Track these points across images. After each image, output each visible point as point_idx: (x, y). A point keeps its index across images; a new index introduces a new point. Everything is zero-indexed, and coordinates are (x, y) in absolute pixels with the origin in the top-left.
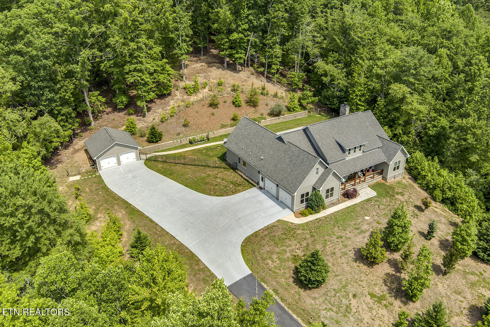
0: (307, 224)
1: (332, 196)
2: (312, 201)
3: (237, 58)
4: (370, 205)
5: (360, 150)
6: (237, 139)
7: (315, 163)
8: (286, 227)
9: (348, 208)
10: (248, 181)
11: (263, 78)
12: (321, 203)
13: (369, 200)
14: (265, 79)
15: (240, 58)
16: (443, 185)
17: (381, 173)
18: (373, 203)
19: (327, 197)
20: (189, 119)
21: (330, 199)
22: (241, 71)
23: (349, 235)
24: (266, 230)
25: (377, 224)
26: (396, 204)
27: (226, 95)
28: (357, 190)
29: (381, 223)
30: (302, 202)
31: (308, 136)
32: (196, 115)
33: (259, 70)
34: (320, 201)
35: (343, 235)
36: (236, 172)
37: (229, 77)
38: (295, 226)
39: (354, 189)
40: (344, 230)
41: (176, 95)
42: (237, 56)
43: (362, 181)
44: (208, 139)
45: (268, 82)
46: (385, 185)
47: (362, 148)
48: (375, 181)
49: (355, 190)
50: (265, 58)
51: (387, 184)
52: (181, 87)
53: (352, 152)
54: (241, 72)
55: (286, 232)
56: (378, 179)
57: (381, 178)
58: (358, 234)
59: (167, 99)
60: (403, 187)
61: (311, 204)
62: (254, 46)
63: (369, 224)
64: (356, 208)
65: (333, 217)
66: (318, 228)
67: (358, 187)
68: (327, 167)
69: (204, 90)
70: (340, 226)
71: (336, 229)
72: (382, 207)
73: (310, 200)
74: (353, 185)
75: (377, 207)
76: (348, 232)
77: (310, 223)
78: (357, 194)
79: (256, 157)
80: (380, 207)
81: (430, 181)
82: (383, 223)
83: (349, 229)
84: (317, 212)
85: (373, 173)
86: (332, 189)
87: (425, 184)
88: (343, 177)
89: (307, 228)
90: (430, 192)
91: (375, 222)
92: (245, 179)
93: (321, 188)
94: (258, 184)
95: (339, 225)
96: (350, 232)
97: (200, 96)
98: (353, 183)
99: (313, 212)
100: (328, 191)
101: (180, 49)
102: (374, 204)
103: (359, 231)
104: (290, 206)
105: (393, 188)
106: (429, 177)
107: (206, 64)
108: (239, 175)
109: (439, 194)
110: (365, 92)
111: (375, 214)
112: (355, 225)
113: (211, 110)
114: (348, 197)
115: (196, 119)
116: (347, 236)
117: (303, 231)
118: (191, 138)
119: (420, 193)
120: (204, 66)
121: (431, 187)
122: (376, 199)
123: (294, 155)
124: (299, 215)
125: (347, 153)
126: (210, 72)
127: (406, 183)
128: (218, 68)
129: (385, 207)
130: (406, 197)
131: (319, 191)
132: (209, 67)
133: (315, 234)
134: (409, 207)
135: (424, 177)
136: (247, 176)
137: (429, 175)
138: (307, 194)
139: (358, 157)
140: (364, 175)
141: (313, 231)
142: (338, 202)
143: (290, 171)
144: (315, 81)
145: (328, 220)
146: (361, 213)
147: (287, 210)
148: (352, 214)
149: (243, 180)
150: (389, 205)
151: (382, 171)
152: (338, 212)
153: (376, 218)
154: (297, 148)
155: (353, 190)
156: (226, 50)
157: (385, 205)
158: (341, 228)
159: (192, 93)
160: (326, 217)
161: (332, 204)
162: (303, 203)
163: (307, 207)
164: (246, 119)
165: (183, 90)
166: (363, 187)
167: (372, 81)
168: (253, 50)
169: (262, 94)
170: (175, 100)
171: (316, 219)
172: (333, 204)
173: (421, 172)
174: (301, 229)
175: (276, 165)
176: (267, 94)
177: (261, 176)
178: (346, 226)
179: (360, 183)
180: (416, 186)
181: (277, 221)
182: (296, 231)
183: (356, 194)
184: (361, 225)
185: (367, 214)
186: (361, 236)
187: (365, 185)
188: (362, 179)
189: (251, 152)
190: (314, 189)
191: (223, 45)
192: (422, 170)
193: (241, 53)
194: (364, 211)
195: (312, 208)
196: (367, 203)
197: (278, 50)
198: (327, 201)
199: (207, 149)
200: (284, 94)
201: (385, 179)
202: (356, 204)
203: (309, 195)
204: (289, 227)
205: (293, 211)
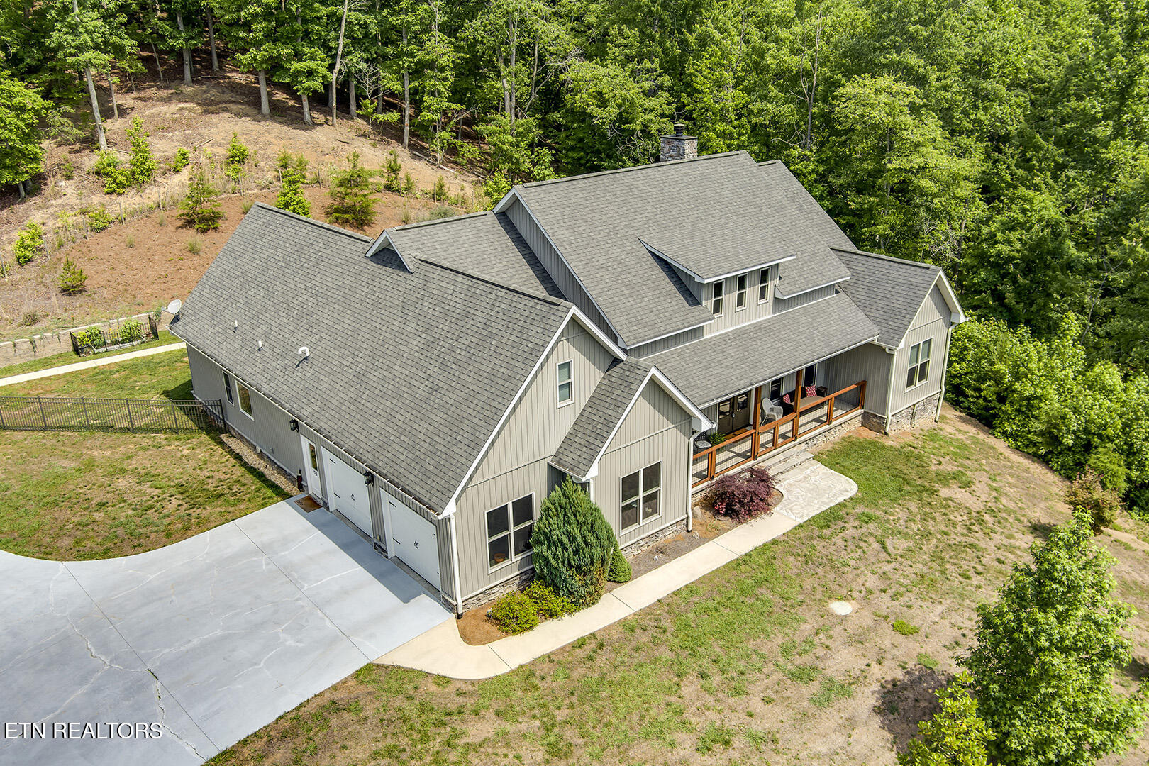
0: (527, 674)
1: (656, 511)
2: (551, 543)
3: (298, 73)
4: (841, 543)
5: (763, 295)
6: (218, 297)
7: (548, 332)
8: (406, 706)
9: (739, 563)
10: (260, 476)
11: (400, 148)
12: (597, 553)
13: (830, 518)
14: (407, 150)
15: (310, 73)
16: (1127, 426)
17: (856, 400)
18: (850, 532)
19: (629, 515)
20: (88, 269)
21: (646, 526)
22: (321, 125)
23: (770, 719)
24: (284, 735)
25: (899, 639)
26: (954, 525)
27: (256, 191)
28: (771, 473)
29: (915, 631)
30: (498, 552)
31: (520, 241)
32: (128, 254)
33: (382, 117)
34: (591, 538)
35: (733, 721)
36: (221, 443)
37: (274, 141)
38: (461, 693)
39: (752, 470)
40: (738, 692)
41: (58, 194)
42: (296, 65)
43: (784, 436)
44: (155, 334)
45: (414, 157)
46: (883, 448)
47: (770, 284)
48: (835, 436)
49: (761, 478)
50: (401, 78)
51: (888, 443)
52: (86, 169)
53: (729, 299)
54: (319, 128)
55: (404, 742)
56: (848, 423)
57: (857, 423)
58: (813, 710)
59: (20, 208)
60: (954, 454)
61: (548, 563)
62: (360, 40)
63: (857, 639)
64: (777, 563)
65: (667, 624)
66: (588, 693)
67: (770, 463)
68: (616, 361)
69: (177, 176)
70: (712, 670)
71: (690, 688)
72: (897, 544)
73: (539, 542)
74: (745, 456)
75: (876, 546)
76: (756, 704)
77: (547, 665)
78: (774, 492)
79: (284, 355)
80: (888, 543)
81: (1063, 418)
82: (925, 629)
83: (760, 684)
84: (581, 601)
85: (821, 400)
86: (652, 474)
87: (1042, 433)
88: (703, 411)
89: (530, 699)
90: (1063, 466)
91: (886, 627)
92: (252, 470)
93: (593, 472)
94: (300, 482)
95: (706, 663)
96: (768, 701)
97: (153, 194)
98: (746, 446)
99: (556, 602)
100: (629, 484)
101: (73, 30)
102: (857, 533)
103: (815, 687)
104: (436, 581)
105: (918, 457)
106: (1052, 405)
107: (198, 104)
108: (231, 452)
109: (1115, 468)
110: (744, 138)
111: (872, 582)
112: (785, 652)
113: (191, 236)
114: (731, 513)
115: (121, 268)
116: (757, 727)
117: (500, 725)
118: (80, 331)
119: (1027, 470)
120: (189, 110)
121: (1069, 441)
122: (860, 509)
123: (445, 315)
124: (487, 626)
125: (708, 303)
126: (208, 125)
127: (960, 436)
128: (240, 115)
129: (909, 544)
130: (981, 488)
131: (585, 486)
132: (206, 112)
133: (571, 735)
134: (1010, 537)
135: (1029, 406)
136: (261, 455)
137: (1051, 392)
138: (524, 507)
139: (758, 327)
140: (788, 410)
141: (561, 715)
142: (688, 540)
143: (422, 390)
144: (573, 149)
145: (644, 639)
146: (809, 583)
147: (425, 602)
148: (764, 593)
149: (239, 471)
150: (927, 535)
151: (862, 386)
152: (691, 589)
153: (884, 603)
154: (460, 278)
155: (747, 475)
156: (257, 44)
157: (907, 537)
158: (715, 680)
159: (121, 185)
160: (629, 627)
161: (660, 551)
162: (506, 556)
163: (529, 577)
164: (262, 211)
165: (93, 178)
166: (792, 462)
167: (764, 98)
168: (359, 54)
169: (389, 188)
170: (52, 210)
171: (580, 644)
172: (663, 553)
173: (1017, 386)
174: (490, 714)
175: (361, 377)
176: (408, 189)
177: (305, 443)
178: (741, 665)
179: (775, 446)
180: (1001, 445)
181: (357, 675)
182: (457, 725)
183: (769, 493)
184: (820, 652)
185: (834, 587)
186: (830, 719)
187: (797, 452)
188: (782, 430)
189: (266, 336)
190: (557, 476)
191: (247, 26)
192: (1017, 377)
193: (313, 58)
194: (821, 571)
195: (554, 582)
196: (826, 532)
197: (440, 48)
198: (628, 539)
199: (133, 367)
200: (469, 191)
201: (874, 421)
202: (775, 542)
203: (536, 514)
204: (424, 709)
205: (452, 608)
